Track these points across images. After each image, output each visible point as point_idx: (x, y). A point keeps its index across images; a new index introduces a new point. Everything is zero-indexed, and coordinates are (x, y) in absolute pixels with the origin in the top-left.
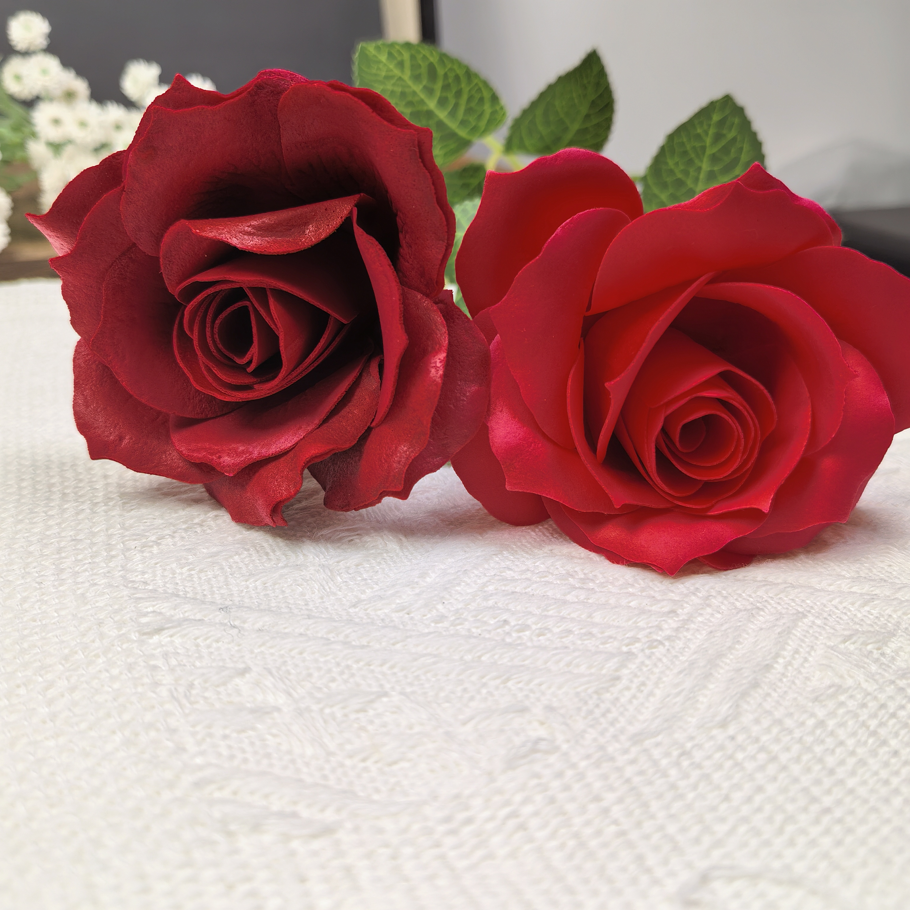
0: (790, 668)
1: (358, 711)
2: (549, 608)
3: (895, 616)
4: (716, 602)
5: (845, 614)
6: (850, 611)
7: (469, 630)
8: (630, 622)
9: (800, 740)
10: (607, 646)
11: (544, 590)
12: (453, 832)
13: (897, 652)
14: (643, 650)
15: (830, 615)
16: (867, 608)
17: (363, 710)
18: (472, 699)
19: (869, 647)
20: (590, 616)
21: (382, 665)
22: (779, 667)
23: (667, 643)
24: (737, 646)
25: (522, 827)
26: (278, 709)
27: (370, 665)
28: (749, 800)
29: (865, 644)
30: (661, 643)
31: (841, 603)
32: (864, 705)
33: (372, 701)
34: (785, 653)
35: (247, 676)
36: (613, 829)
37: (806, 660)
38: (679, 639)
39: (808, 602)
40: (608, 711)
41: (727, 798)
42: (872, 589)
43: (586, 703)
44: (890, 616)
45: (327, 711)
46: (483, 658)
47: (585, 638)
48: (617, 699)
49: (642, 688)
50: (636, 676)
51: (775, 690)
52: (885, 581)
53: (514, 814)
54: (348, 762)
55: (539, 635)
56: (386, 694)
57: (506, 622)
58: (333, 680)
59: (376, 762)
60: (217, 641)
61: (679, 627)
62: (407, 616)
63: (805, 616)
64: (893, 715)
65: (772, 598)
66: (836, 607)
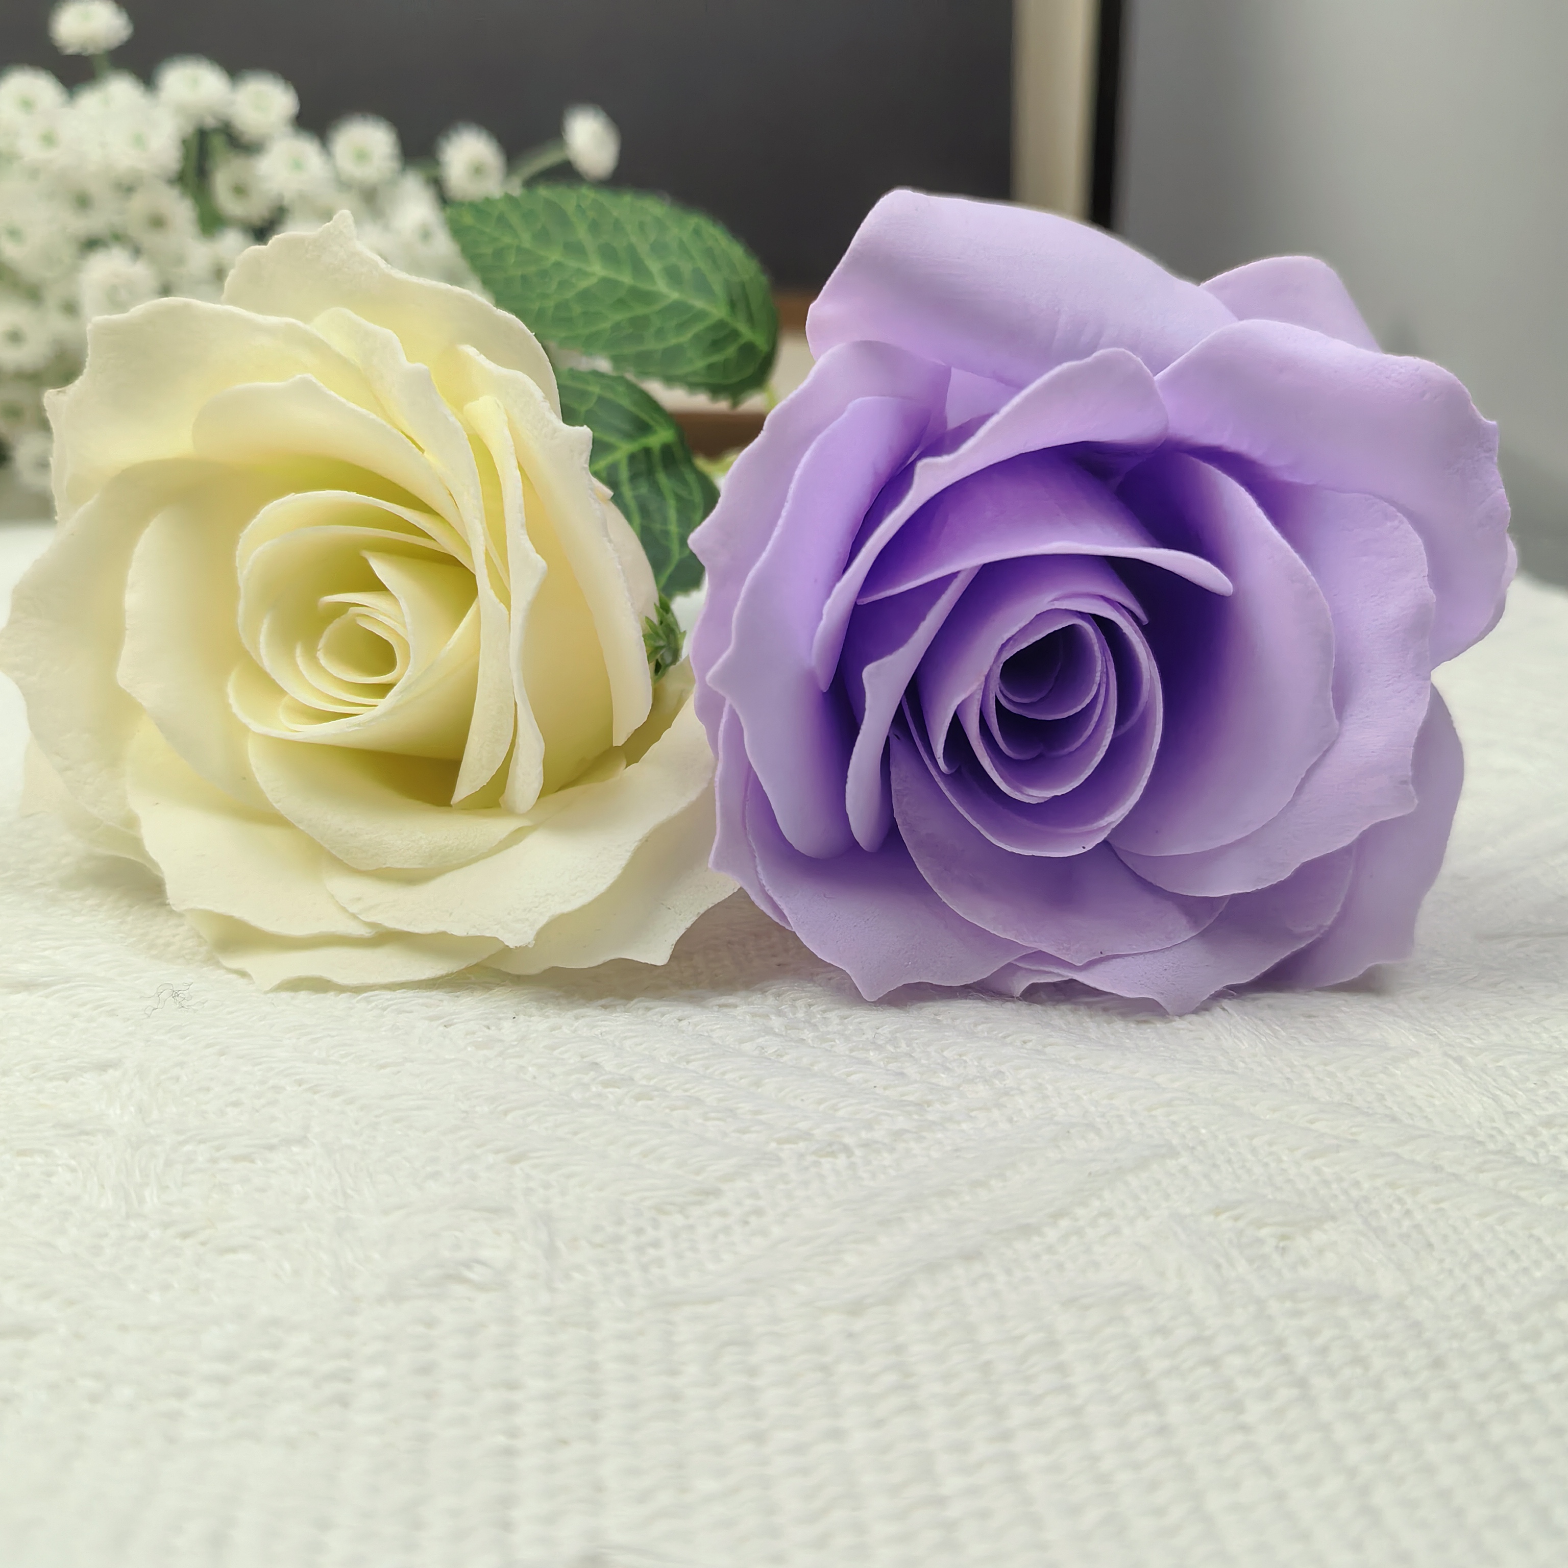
0: (1074, 1239)
1: (236, 1159)
2: (692, 1057)
3: (1366, 1185)
4: (1021, 1101)
5: (1266, 1165)
6: (1280, 1160)
7: (522, 1068)
8: (822, 1107)
9: (986, 1368)
10: (746, 1137)
11: (710, 1027)
12: (223, 1380)
13: (1320, 1251)
14: (801, 1156)
15: (1229, 1161)
16: (1318, 1162)
17: (247, 1158)
18: (435, 1175)
19: (1264, 1232)
20: (757, 1084)
21: (335, 1095)
22: (1051, 1234)
23: (858, 1152)
24: (993, 1182)
25: (343, 1401)
26: (109, 1132)
27: (315, 1093)
28: (799, 1449)
29: (1259, 1224)
30: (847, 1149)
31: (1270, 1144)
32: (1162, 1331)
33: (271, 1148)
34: (1080, 1212)
35: (111, 1071)
36: (501, 1440)
37: (1116, 1231)
38: (892, 1150)
39: (1203, 1131)
40: (656, 1244)
41: (759, 1438)
42: (1354, 1130)
43: (620, 1222)
44: (1357, 1184)
45: (188, 1148)
46: (509, 1118)
47: (713, 1115)
48: (691, 1228)
49: (753, 1220)
50: (755, 1195)
51: (1008, 1272)
52: (1394, 1119)
53: (345, 1376)
54: (155, 1234)
55: (638, 1098)
56: (302, 1141)
57: (595, 1065)
58: (236, 1104)
59: (203, 1244)
60: (112, 1013)
61: (907, 1131)
62: (441, 1028)
63: (1173, 1153)
64: (1213, 1362)
65: (1134, 1113)
66: (1254, 1151)
